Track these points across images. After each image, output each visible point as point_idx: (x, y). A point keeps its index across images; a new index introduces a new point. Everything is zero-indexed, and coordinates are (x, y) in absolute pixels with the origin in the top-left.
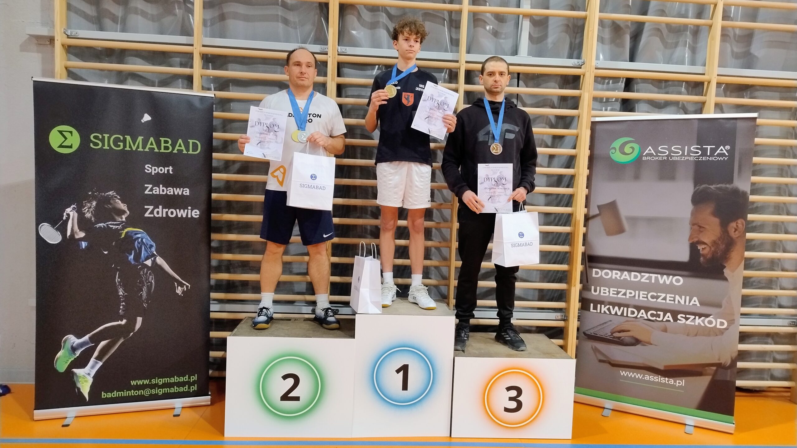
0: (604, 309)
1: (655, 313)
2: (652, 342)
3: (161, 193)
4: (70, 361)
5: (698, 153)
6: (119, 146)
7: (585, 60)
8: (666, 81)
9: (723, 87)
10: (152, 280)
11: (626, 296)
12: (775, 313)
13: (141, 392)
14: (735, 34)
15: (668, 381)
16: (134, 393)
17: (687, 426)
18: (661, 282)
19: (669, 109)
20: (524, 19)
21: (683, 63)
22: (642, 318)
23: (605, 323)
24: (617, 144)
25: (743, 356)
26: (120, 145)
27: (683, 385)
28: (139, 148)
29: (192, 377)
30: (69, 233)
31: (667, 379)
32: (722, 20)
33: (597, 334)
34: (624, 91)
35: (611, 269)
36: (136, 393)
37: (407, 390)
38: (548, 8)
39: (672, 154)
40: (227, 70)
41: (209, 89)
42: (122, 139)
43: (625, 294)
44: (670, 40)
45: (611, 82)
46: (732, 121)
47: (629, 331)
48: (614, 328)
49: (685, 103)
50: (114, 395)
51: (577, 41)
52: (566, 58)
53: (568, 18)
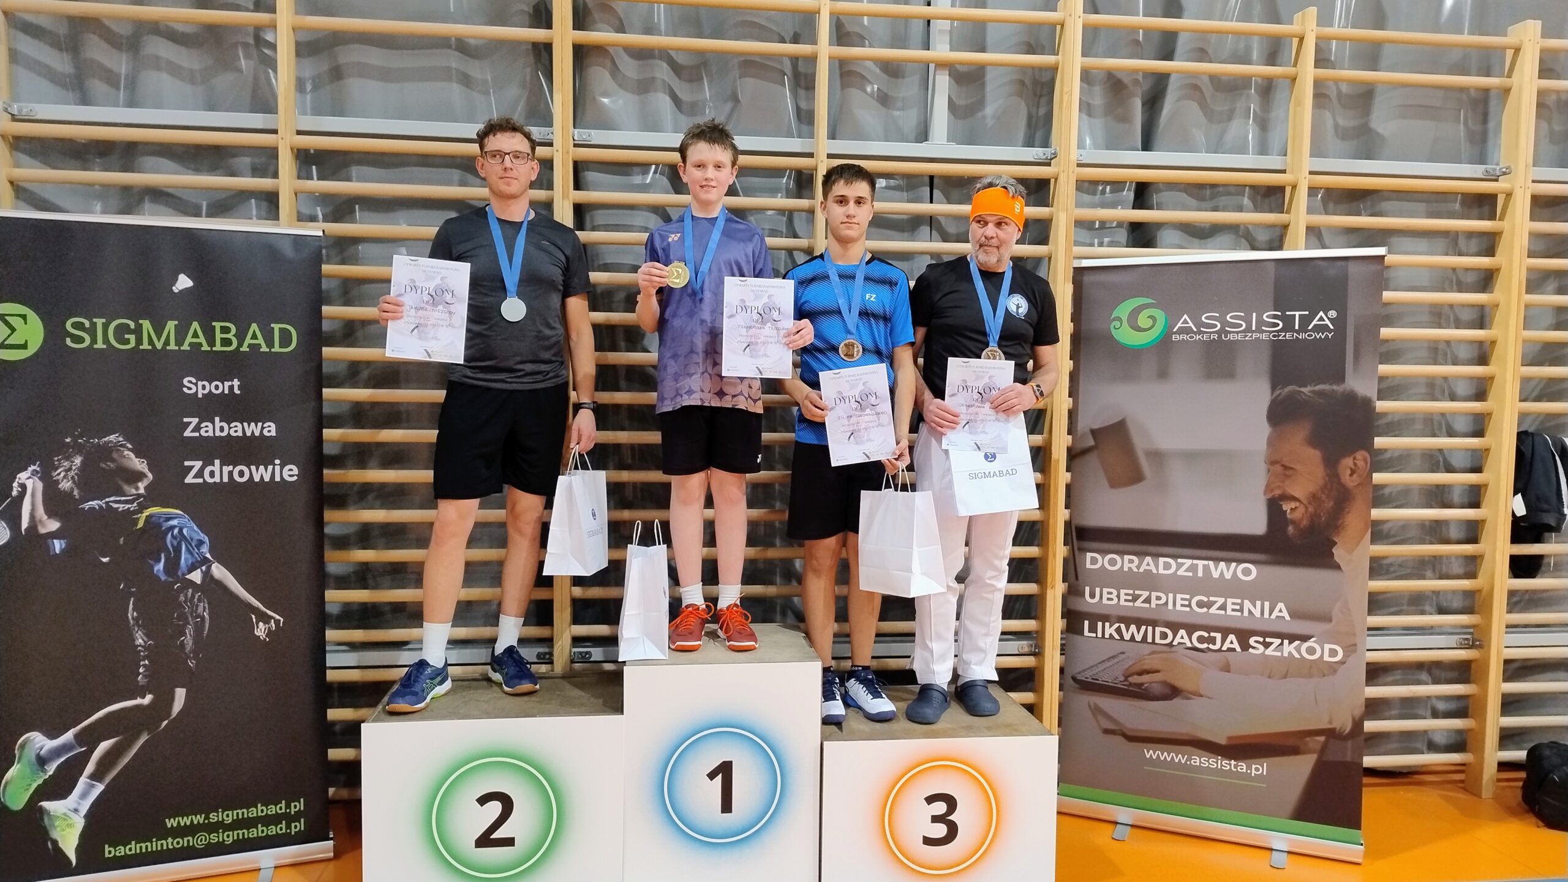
0: (1110, 630)
1: (1206, 635)
2: (1202, 693)
3: (216, 435)
4: (34, 786)
5: (1278, 325)
6: (128, 342)
7: (1058, 149)
8: (1213, 186)
9: (1320, 196)
10: (204, 611)
11: (1150, 603)
12: (1432, 623)
13: (188, 841)
14: (1340, 94)
15: (1236, 766)
16: (172, 843)
17: (1274, 852)
18: (1216, 574)
19: (1220, 239)
20: (937, 72)
21: (1242, 150)
22: (1182, 645)
23: (1113, 657)
24: (1123, 310)
25: (1375, 708)
26: (129, 339)
27: (1265, 774)
28: (169, 345)
29: (293, 804)
30: (25, 524)
31: (1233, 762)
32: (1315, 67)
33: (1098, 680)
34: (1133, 208)
35: (1121, 553)
36: (178, 843)
37: (731, 812)
38: (983, 49)
39: (1227, 328)
40: (349, 179)
41: (313, 219)
42: (132, 325)
43: (1148, 600)
44: (1220, 105)
45: (1108, 188)
46: (1339, 263)
47: (1158, 671)
48: (1131, 666)
49: (1250, 227)
50: (130, 850)
51: (1042, 111)
52: (1020, 144)
53: (1023, 68)
